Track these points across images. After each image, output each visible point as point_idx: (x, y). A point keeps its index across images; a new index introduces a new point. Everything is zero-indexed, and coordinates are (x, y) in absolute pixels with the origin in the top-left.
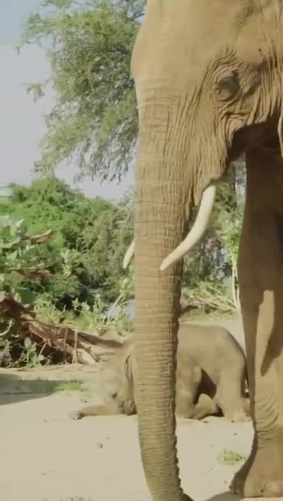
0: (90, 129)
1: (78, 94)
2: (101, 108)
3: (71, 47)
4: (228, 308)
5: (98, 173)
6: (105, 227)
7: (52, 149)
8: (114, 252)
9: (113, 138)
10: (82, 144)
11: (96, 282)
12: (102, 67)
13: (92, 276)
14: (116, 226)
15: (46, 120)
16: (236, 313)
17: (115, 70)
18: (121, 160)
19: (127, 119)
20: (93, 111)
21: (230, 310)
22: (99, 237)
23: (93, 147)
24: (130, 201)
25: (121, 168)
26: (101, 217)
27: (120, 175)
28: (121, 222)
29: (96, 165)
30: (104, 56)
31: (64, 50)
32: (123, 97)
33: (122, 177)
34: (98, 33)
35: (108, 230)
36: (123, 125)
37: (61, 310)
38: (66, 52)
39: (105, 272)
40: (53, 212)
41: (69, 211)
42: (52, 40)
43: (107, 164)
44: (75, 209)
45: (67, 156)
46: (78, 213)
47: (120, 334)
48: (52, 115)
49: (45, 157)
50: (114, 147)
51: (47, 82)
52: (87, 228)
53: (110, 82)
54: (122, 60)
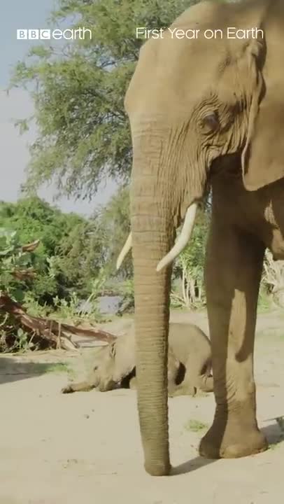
0: (66, 157)
1: (57, 128)
2: (75, 140)
3: (51, 90)
4: (179, 303)
5: (72, 193)
6: (78, 237)
7: (35, 173)
8: (86, 258)
9: (85, 164)
10: (59, 170)
11: (70, 282)
12: (76, 107)
13: (67, 278)
14: (87, 237)
15: (30, 150)
16: (186, 308)
17: (87, 109)
18: (92, 183)
19: (97, 149)
20: (69, 142)
21: (180, 306)
22: (73, 245)
23: (69, 172)
24: (99, 216)
25: (91, 189)
26: (75, 229)
27: (91, 195)
28: (92, 233)
29: (71, 186)
30: (78, 97)
31: (45, 93)
32: (93, 132)
33: (92, 197)
34: (73, 79)
35: (81, 240)
36: (93, 154)
37: (43, 306)
38: (47, 95)
39: (78, 275)
40: (35, 225)
41: (48, 224)
42: (36, 84)
43: (80, 187)
44: (53, 223)
45: (47, 179)
46: (56, 226)
47: (92, 325)
48: (35, 145)
49: (29, 180)
50: (86, 172)
51: (32, 118)
52: (64, 238)
53: (83, 119)
54: (92, 101)
